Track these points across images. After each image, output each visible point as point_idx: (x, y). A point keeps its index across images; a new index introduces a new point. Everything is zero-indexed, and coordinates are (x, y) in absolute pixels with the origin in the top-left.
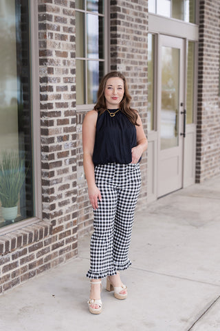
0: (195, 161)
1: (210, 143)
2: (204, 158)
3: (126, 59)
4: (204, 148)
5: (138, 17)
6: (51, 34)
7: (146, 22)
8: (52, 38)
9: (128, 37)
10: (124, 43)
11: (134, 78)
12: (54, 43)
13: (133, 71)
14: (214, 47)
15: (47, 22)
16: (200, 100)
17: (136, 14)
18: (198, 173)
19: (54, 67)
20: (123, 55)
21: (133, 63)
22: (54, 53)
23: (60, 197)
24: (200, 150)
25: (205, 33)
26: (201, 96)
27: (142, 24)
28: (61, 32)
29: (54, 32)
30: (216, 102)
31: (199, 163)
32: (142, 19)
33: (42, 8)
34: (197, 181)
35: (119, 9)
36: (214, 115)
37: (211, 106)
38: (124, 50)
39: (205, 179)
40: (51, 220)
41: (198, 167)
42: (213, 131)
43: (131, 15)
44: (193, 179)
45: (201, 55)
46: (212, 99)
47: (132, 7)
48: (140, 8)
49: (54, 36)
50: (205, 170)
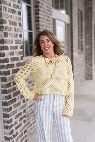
5: (48, 9)
6: (5, 8)
7: (52, 12)
8: (6, 11)
9: (44, 19)
10: (42, 22)
12: (8, 14)
14: (76, 27)
17: (47, 7)
19: (9, 32)
20: (42, 29)
22: (8, 22)
23: (16, 123)
25: (73, 21)
27: (50, 13)
28: (12, 8)
29: (8, 7)
30: (77, 52)
32: (50, 10)
35: (39, 3)
37: (76, 54)
38: (43, 26)
40: (11, 141)
43: (45, 7)
45: (72, 30)
49: (7, 10)
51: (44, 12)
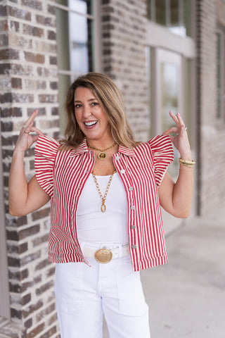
0: (194, 192)
2: (204, 187)
3: (122, 74)
4: (205, 177)
5: (135, 23)
6: (17, 24)
7: (144, 31)
8: (17, 30)
9: (124, 47)
10: (119, 54)
11: (132, 98)
12: (22, 38)
13: (131, 90)
15: (9, 3)
17: (132, 19)
18: (199, 204)
19: (23, 78)
20: (119, 70)
22: (22, 55)
23: (38, 280)
25: (203, 50)
27: (139, 32)
28: (33, 23)
29: (22, 22)
30: (213, 126)
34: (198, 215)
35: (112, 10)
38: (120, 62)
40: (24, 320)
41: (199, 198)
43: (127, 20)
44: (193, 212)
47: (127, 9)
48: (137, 12)
49: (21, 28)
50: (205, 201)
51: (123, 31)
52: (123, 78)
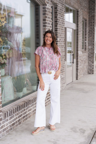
0: (76, 72)
1: (80, 66)
2: (79, 71)
4: (79, 68)
5: (62, 22)
7: (64, 24)
9: (60, 29)
10: (59, 31)
11: (61, 43)
13: (61, 40)
14: (81, 32)
15: (46, 24)
16: (77, 50)
17: (62, 21)
18: (77, 76)
21: (61, 38)
24: (78, 68)
25: (79, 27)
26: (78, 49)
27: (63, 24)
28: (49, 28)
30: (81, 51)
31: (77, 73)
32: (63, 22)
33: (44, 20)
34: (77, 79)
35: (57, 19)
36: (81, 56)
37: (80, 52)
38: (59, 33)
39: (79, 79)
41: (77, 74)
42: (81, 62)
43: (61, 21)
44: (75, 78)
45: (78, 34)
46: (81, 50)
47: (61, 18)
48: (63, 19)
50: (79, 75)
51: (60, 24)
52: (60, 37)
